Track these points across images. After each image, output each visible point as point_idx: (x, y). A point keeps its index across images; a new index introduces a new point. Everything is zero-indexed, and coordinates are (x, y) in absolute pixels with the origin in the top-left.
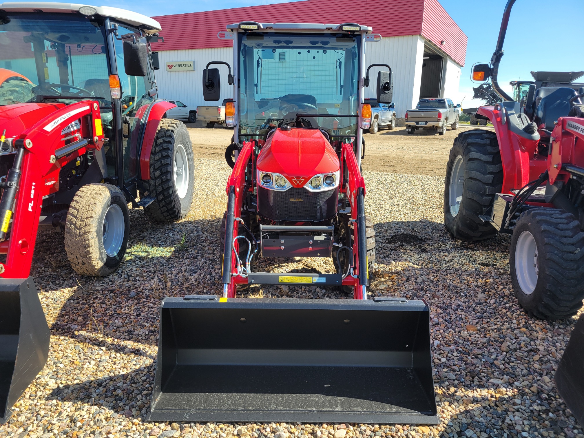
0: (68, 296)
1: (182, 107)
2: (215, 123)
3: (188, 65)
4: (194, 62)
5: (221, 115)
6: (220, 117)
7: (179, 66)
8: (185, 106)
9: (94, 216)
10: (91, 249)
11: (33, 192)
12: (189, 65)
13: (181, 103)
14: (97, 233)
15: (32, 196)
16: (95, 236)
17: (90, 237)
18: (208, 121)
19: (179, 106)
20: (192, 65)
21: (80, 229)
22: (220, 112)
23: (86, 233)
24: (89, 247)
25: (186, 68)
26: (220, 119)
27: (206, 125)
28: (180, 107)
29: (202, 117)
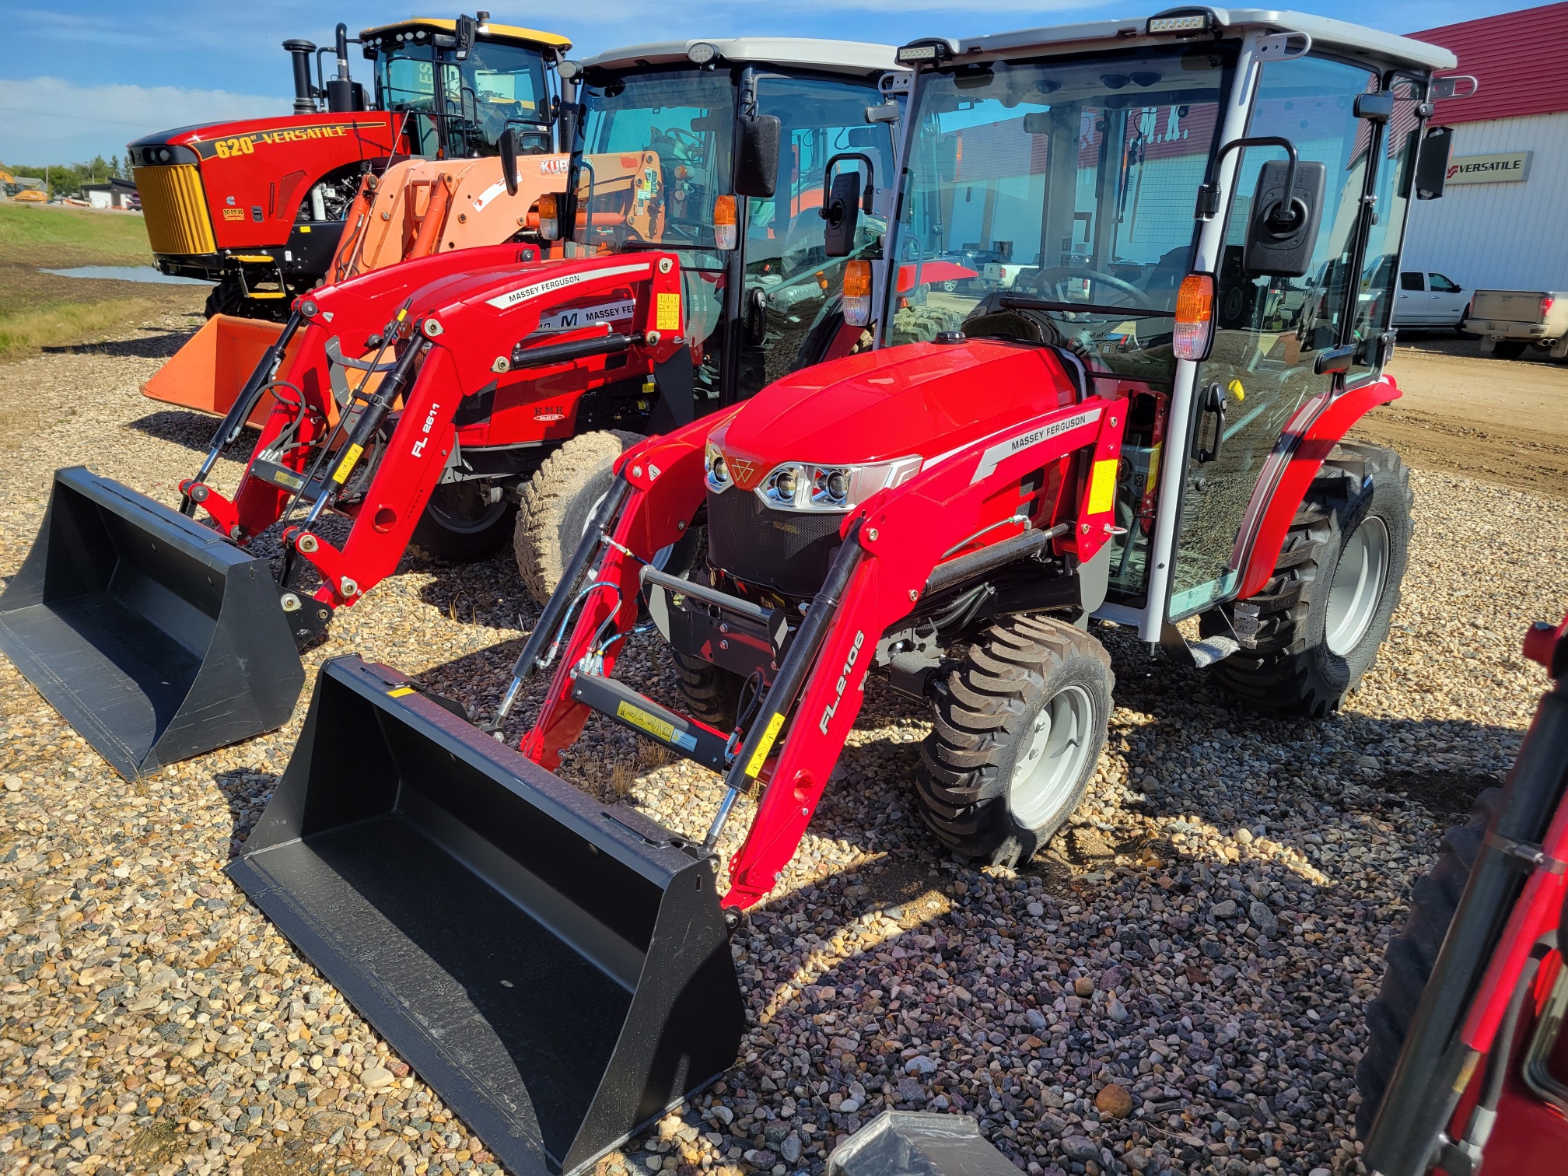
0: (488, 644)
1: (1448, 290)
2: (1525, 344)
3: (1505, 165)
4: (1531, 154)
5: (1546, 321)
6: (1542, 327)
7: (1477, 167)
8: (1455, 289)
9: (562, 494)
10: (543, 562)
11: (430, 421)
12: (1511, 165)
13: (1446, 279)
14: (561, 531)
15: (427, 429)
16: (556, 537)
17: (542, 536)
18: (1499, 334)
19: (1433, 289)
20: (1522, 165)
21: (533, 515)
22: (1544, 313)
23: (538, 526)
24: (540, 555)
25: (1500, 174)
26: (1542, 331)
27: (1492, 348)
28: (1441, 290)
29: (1483, 324)
